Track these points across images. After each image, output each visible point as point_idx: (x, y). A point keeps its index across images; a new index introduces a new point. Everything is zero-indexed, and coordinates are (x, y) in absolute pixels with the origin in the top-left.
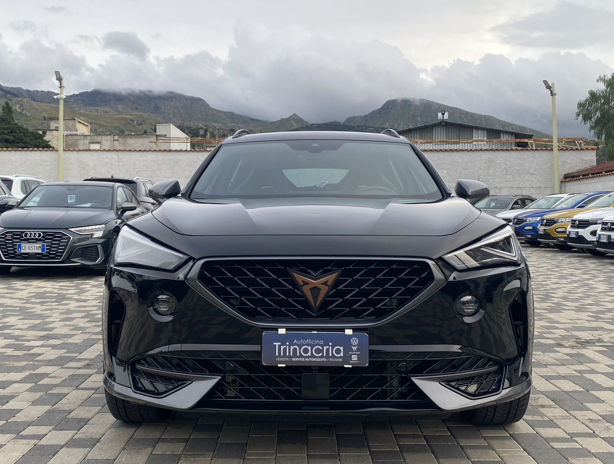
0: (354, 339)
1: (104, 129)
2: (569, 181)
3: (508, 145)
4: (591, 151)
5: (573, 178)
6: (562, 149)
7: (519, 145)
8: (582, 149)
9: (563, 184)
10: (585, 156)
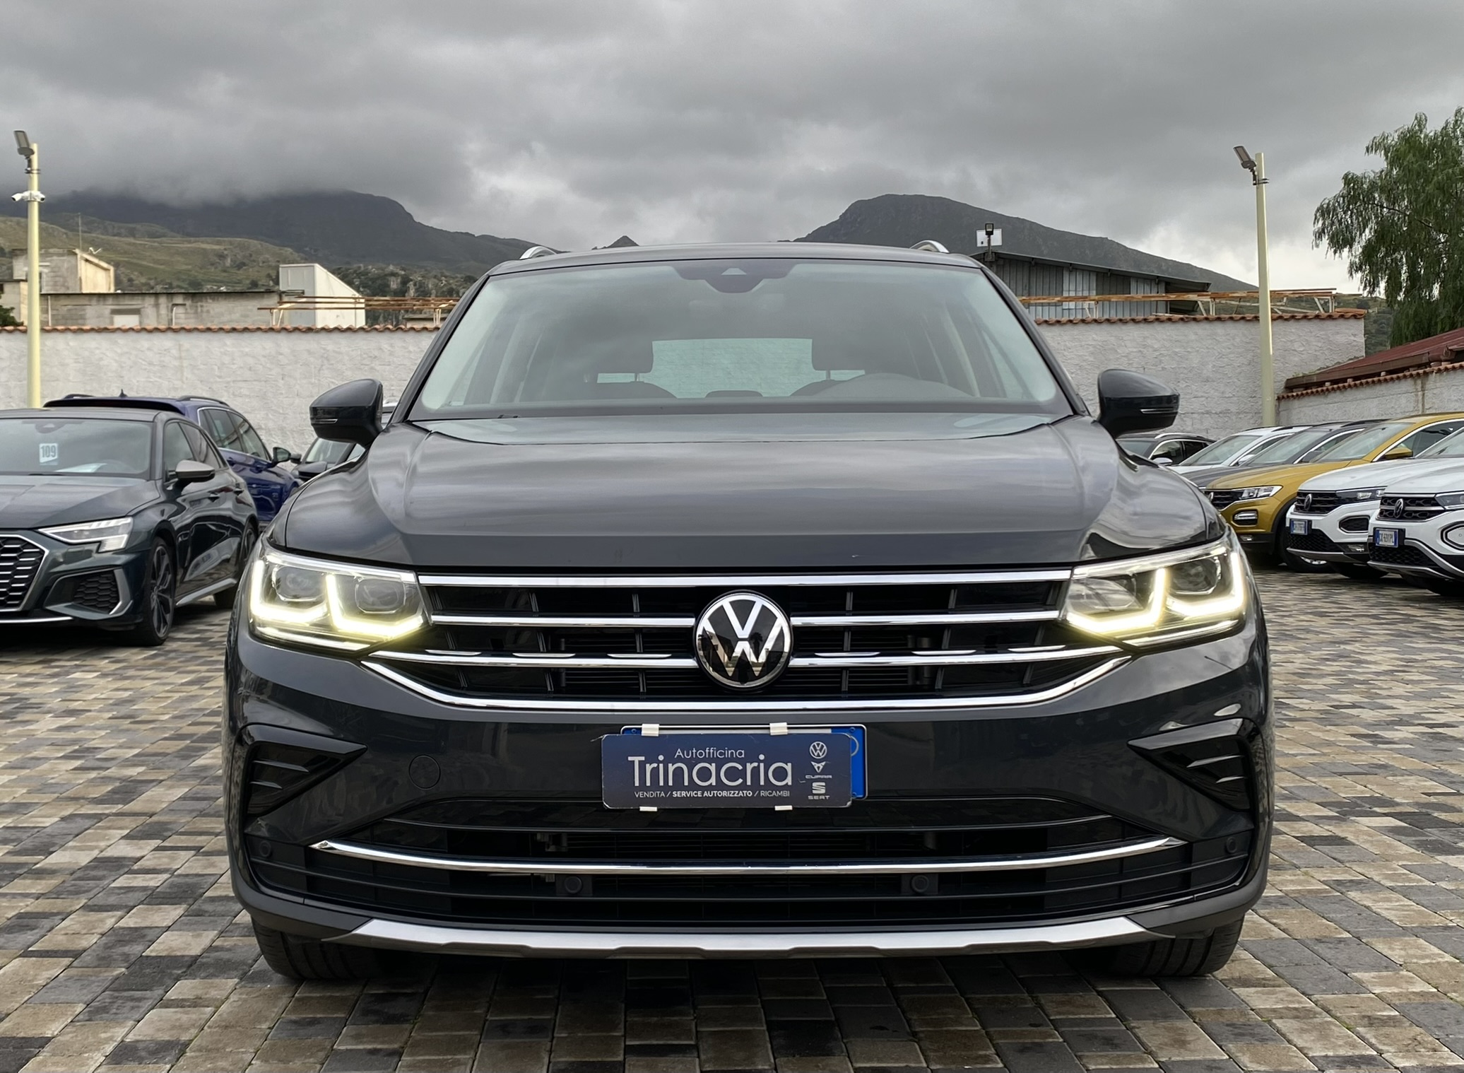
0: (818, 745)
1: (150, 279)
2: (1297, 395)
3: (1147, 308)
4: (1352, 322)
5: (1306, 389)
6: (1280, 317)
7: (1174, 308)
8: (1330, 317)
9: (1283, 403)
10: (1338, 333)
